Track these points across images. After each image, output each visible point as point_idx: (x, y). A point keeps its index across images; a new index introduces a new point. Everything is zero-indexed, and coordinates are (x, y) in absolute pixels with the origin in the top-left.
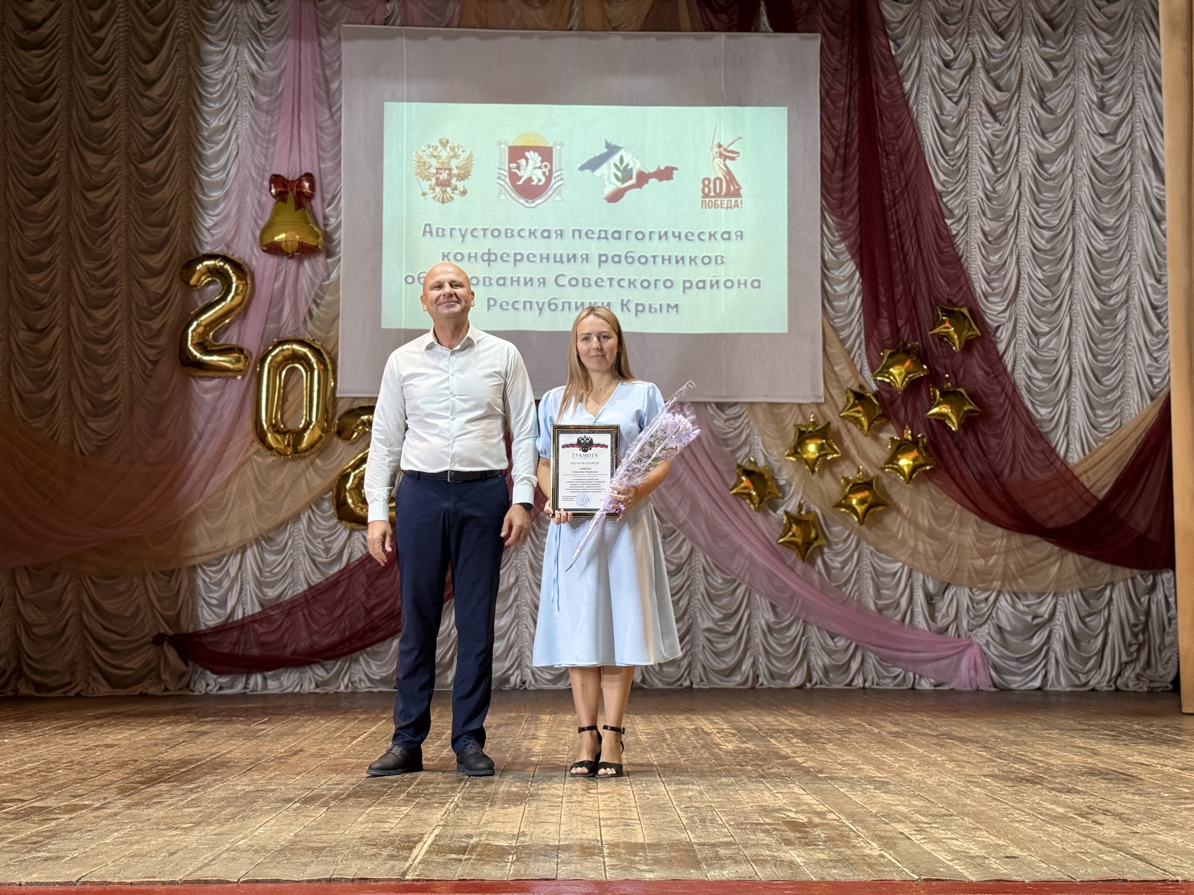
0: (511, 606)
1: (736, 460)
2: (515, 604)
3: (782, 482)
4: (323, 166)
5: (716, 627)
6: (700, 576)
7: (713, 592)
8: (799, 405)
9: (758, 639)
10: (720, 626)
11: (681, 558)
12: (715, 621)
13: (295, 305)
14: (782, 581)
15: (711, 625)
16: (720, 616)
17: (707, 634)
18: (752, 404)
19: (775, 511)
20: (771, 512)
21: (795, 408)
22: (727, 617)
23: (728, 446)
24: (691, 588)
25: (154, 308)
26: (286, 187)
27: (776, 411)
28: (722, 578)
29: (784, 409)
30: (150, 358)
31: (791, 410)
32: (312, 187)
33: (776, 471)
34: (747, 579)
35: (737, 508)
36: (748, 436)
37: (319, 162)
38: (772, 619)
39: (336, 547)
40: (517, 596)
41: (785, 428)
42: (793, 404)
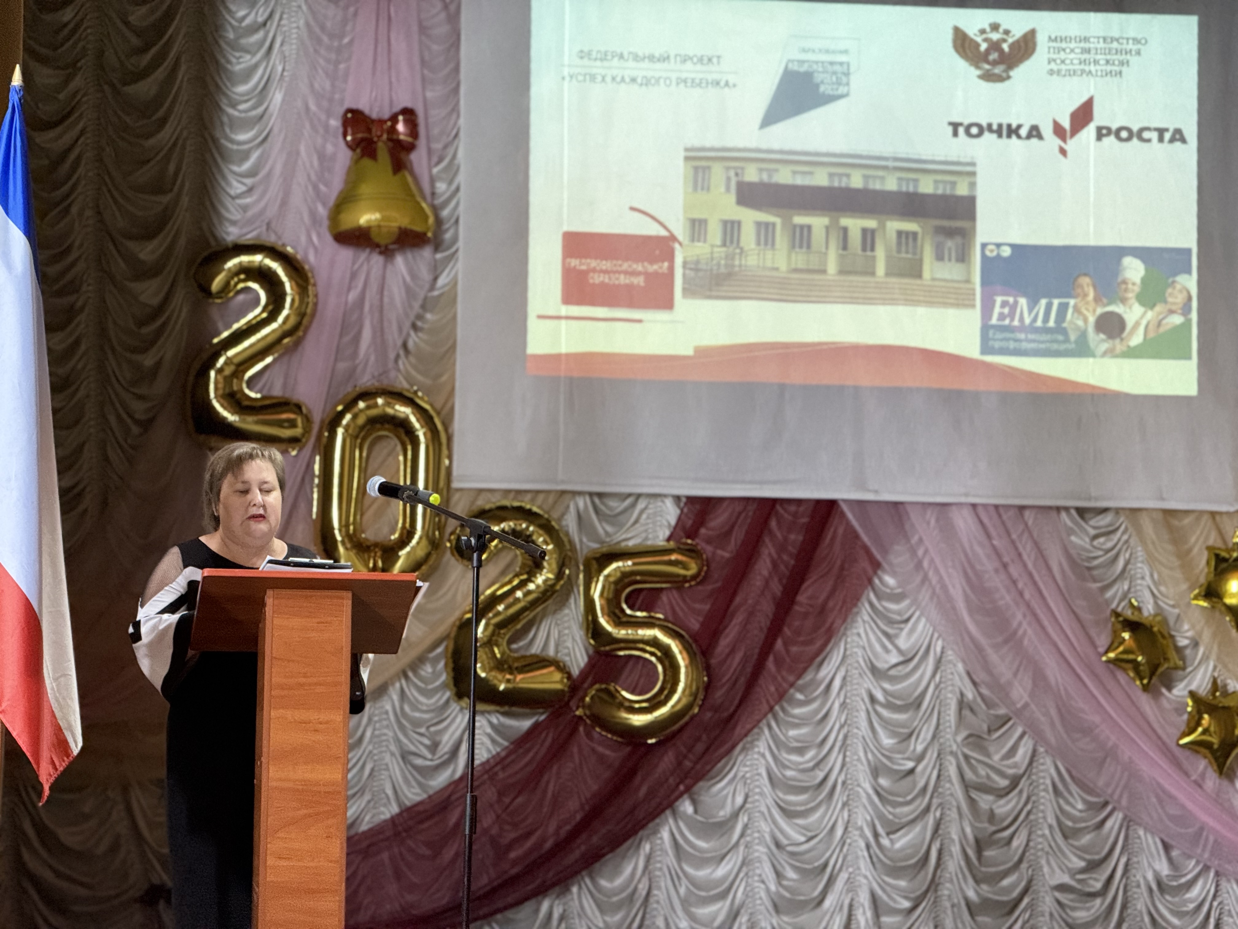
0: (737, 844)
1: (1108, 602)
2: (742, 841)
3: (1183, 642)
4: (429, 94)
5: (1073, 883)
6: (1046, 798)
7: (1070, 824)
8: (1213, 514)
9: (1141, 904)
10: (1080, 881)
11: (1015, 765)
12: (1073, 873)
13: (380, 331)
14: (1183, 807)
15: (1066, 879)
16: (1082, 864)
17: (1057, 894)
18: (1135, 511)
19: (1169, 688)
20: (1164, 690)
21: (1205, 517)
22: (1093, 866)
23: (1095, 581)
24: (1032, 817)
25: (145, 330)
26: (369, 130)
27: (1175, 523)
28: (1085, 801)
29: (1187, 521)
30: (137, 416)
31: (1198, 519)
32: (413, 130)
33: (1171, 622)
34: (1124, 802)
35: (1110, 684)
36: (1127, 563)
37: (424, 88)
38: (1164, 869)
39: (447, 741)
40: (746, 827)
41: (1190, 550)
42: (1202, 513)
